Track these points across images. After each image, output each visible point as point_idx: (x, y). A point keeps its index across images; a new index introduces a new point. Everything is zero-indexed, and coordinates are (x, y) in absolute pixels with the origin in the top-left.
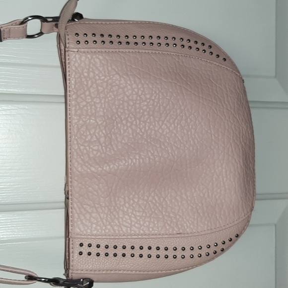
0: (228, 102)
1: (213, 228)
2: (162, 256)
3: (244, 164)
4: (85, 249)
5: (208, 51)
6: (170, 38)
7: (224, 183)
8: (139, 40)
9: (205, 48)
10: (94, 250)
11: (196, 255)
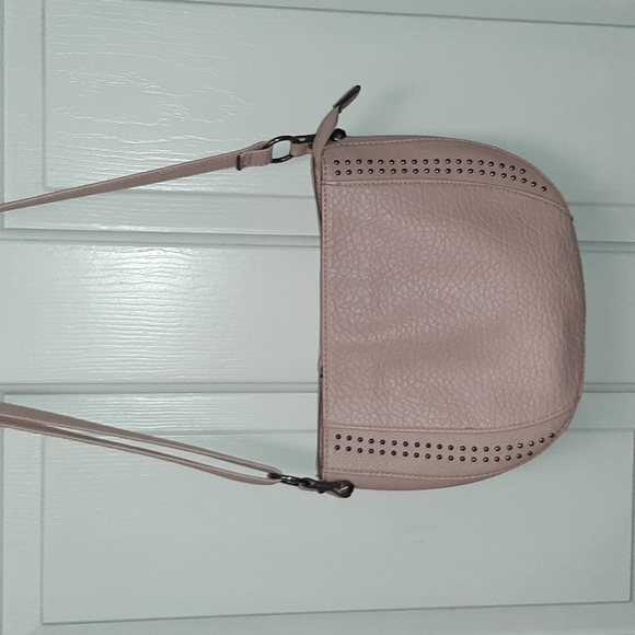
0: (545, 250)
1: (517, 423)
2: (445, 457)
4: (344, 443)
5: (520, 177)
6: (464, 161)
8: (420, 166)
9: (515, 173)
10: (354, 444)
11: (492, 459)
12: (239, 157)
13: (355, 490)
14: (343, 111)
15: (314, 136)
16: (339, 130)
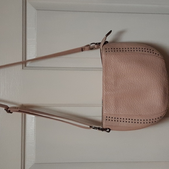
0: (158, 70)
1: (151, 114)
2: (133, 122)
3: (164, 92)
4: (108, 118)
5: (152, 52)
6: (138, 48)
7: (156, 98)
8: (127, 50)
9: (151, 51)
10: (111, 119)
11: (145, 123)
12: (82, 48)
13: (111, 130)
14: (108, 36)
15: (100, 43)
16: (106, 41)
